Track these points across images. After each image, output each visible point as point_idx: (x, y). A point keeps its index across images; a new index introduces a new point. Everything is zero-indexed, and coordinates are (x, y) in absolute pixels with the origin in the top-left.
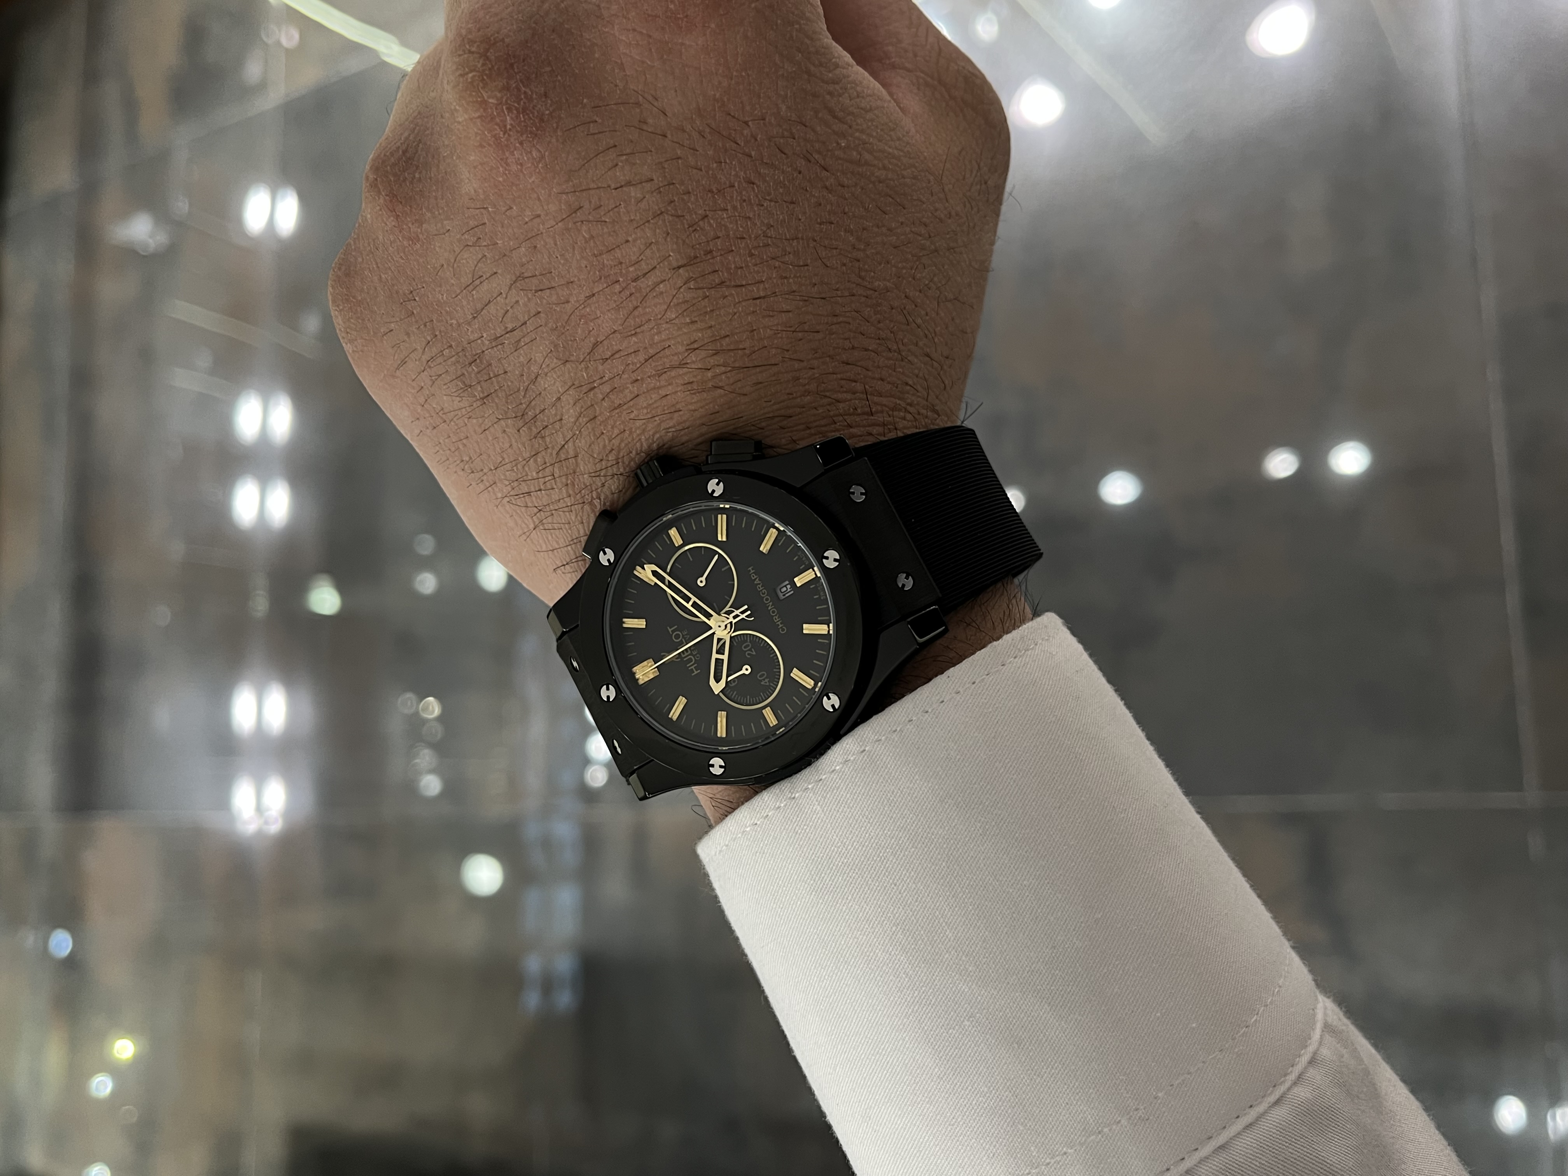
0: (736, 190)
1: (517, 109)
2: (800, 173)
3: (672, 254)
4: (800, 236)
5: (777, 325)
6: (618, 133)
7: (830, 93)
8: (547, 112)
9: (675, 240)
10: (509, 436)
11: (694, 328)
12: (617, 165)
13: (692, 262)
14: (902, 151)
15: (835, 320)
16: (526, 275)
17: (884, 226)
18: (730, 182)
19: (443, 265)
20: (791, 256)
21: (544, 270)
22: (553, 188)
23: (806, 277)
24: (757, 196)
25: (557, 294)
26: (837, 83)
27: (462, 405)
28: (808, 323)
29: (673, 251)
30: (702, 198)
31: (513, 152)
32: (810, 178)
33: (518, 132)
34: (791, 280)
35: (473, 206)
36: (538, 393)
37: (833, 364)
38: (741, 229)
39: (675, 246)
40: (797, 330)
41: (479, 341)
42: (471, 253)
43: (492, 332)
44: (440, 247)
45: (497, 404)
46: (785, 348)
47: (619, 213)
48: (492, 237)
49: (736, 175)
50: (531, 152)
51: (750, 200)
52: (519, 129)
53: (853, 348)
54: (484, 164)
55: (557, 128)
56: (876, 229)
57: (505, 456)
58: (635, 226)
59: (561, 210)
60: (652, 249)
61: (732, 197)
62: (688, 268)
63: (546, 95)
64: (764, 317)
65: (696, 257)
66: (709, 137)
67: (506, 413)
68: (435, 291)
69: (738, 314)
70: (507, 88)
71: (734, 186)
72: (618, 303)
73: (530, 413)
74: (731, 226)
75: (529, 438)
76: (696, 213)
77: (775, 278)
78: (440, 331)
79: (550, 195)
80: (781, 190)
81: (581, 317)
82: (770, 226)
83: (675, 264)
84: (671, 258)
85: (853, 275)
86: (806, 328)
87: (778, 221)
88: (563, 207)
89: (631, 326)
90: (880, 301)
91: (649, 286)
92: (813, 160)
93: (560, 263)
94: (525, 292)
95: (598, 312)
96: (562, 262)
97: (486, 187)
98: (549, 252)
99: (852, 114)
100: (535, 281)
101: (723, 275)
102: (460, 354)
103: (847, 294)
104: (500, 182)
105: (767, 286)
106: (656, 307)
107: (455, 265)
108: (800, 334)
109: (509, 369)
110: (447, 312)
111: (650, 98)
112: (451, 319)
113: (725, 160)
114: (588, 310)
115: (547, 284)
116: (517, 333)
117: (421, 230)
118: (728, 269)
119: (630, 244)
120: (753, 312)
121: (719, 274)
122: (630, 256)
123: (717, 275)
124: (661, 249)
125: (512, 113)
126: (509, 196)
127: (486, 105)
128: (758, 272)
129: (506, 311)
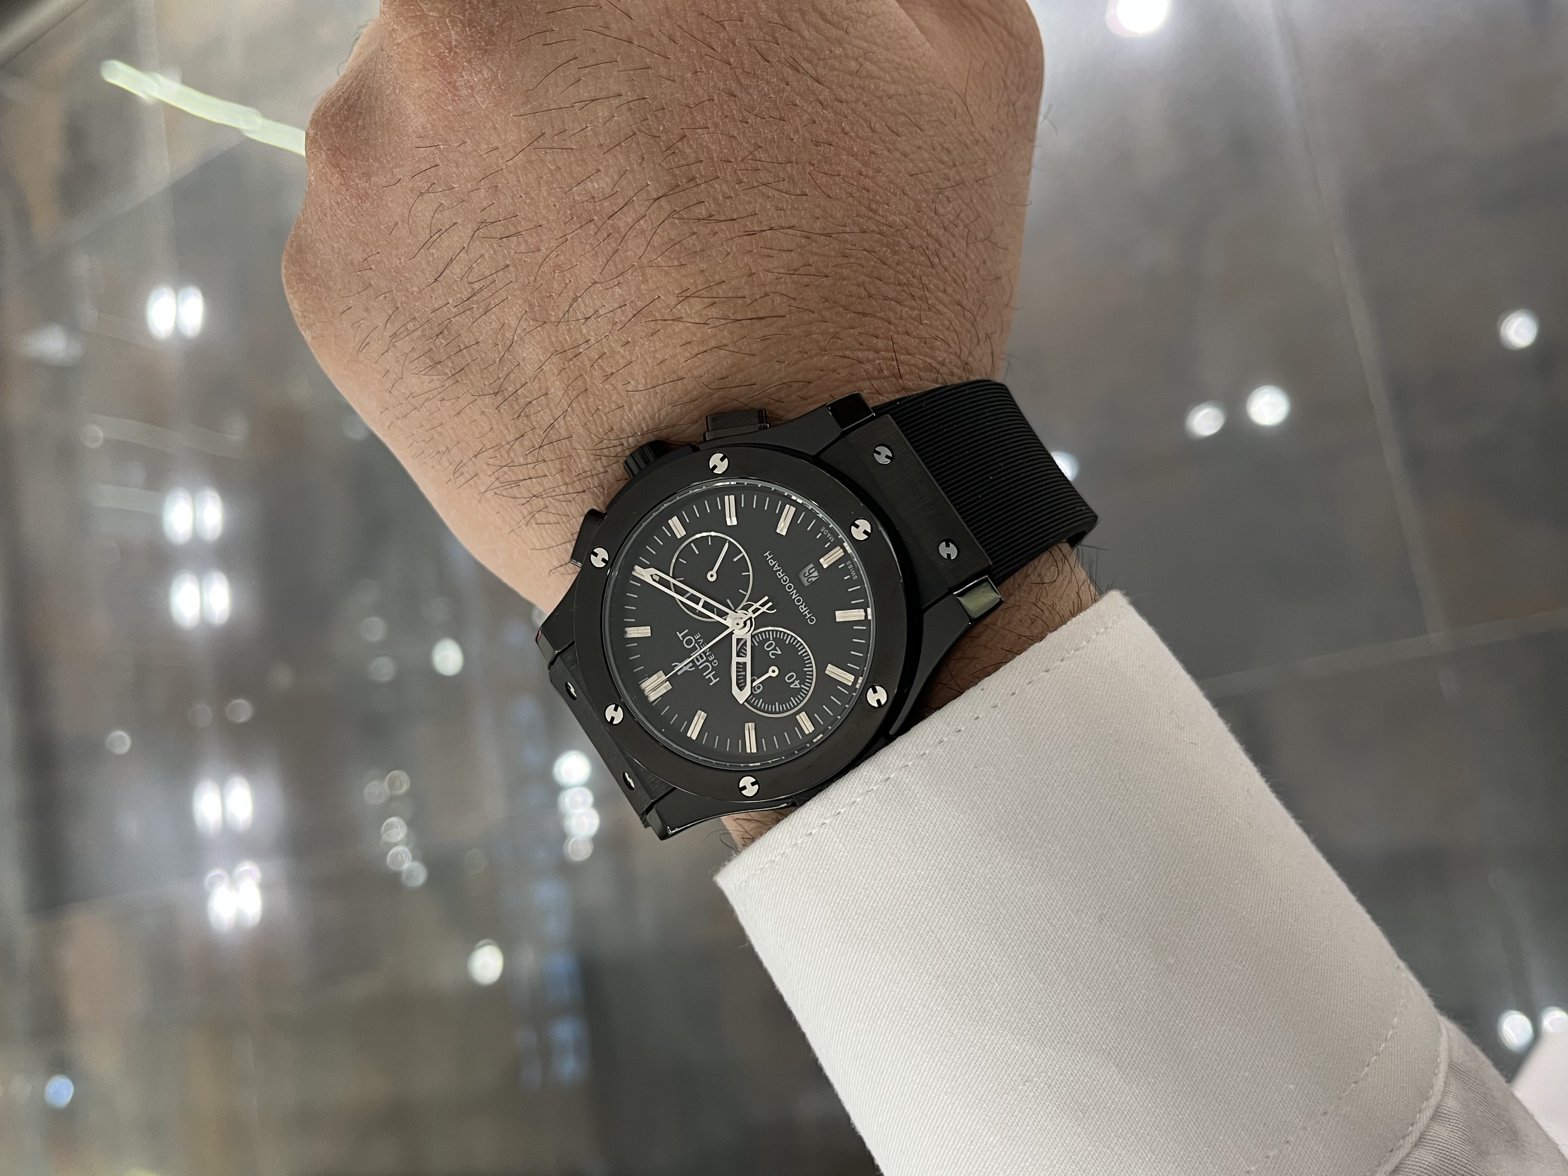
0: (716, 104)
1: (462, 22)
2: (787, 84)
3: (650, 183)
4: (794, 159)
5: (779, 266)
6: (579, 42)
8: (497, 23)
9: (652, 166)
10: (488, 418)
11: (684, 272)
12: (580, 79)
13: (674, 192)
14: (916, 62)
15: (845, 261)
16: (489, 221)
17: (894, 151)
18: (709, 94)
19: (397, 223)
20: (786, 183)
21: (509, 213)
22: (509, 113)
23: (806, 209)
24: (741, 112)
25: (526, 241)
27: (432, 385)
28: (814, 265)
29: (650, 178)
30: (679, 116)
31: (461, 73)
32: (800, 89)
34: (789, 212)
35: (422, 145)
36: (516, 364)
37: (848, 316)
38: (725, 150)
39: (652, 173)
40: (802, 273)
41: (445, 308)
42: (426, 202)
43: (458, 295)
44: (392, 201)
45: (471, 380)
46: (790, 295)
47: (586, 137)
48: (446, 181)
49: (715, 87)
50: (481, 72)
51: (733, 116)
52: (466, 45)
53: (870, 296)
54: (430, 90)
55: (509, 41)
56: (886, 154)
57: (486, 442)
58: (606, 151)
59: (521, 138)
60: (627, 178)
61: (712, 113)
62: (670, 198)
64: (762, 257)
65: (677, 186)
66: (681, 41)
67: (483, 390)
68: (391, 254)
69: (732, 254)
71: (713, 99)
72: (594, 247)
73: (509, 389)
74: (714, 147)
75: (511, 418)
76: (672, 133)
77: (769, 209)
78: (402, 303)
79: (507, 122)
80: (767, 104)
81: (556, 266)
82: (757, 147)
83: (655, 195)
84: (650, 188)
85: (863, 206)
86: (813, 271)
87: (767, 141)
88: (524, 135)
89: (612, 275)
90: (897, 239)
91: (627, 224)
92: (800, 68)
93: (525, 202)
94: (489, 242)
95: (574, 260)
96: (528, 201)
97: (435, 120)
98: (513, 192)
99: (850, 18)
100: (498, 227)
101: (710, 206)
102: (426, 326)
103: (856, 229)
104: (449, 111)
105: (761, 219)
106: (637, 247)
107: (411, 221)
108: (806, 279)
109: (481, 338)
110: (407, 279)
112: (412, 287)
113: (701, 68)
114: (562, 258)
115: (513, 230)
116: (485, 293)
117: (370, 185)
118: (715, 200)
119: (602, 174)
120: (749, 252)
121: (705, 205)
122: (603, 188)
123: (703, 207)
124: (638, 177)
125: (457, 26)
126: (462, 127)
127: (427, 20)
128: (749, 202)
129: (471, 268)
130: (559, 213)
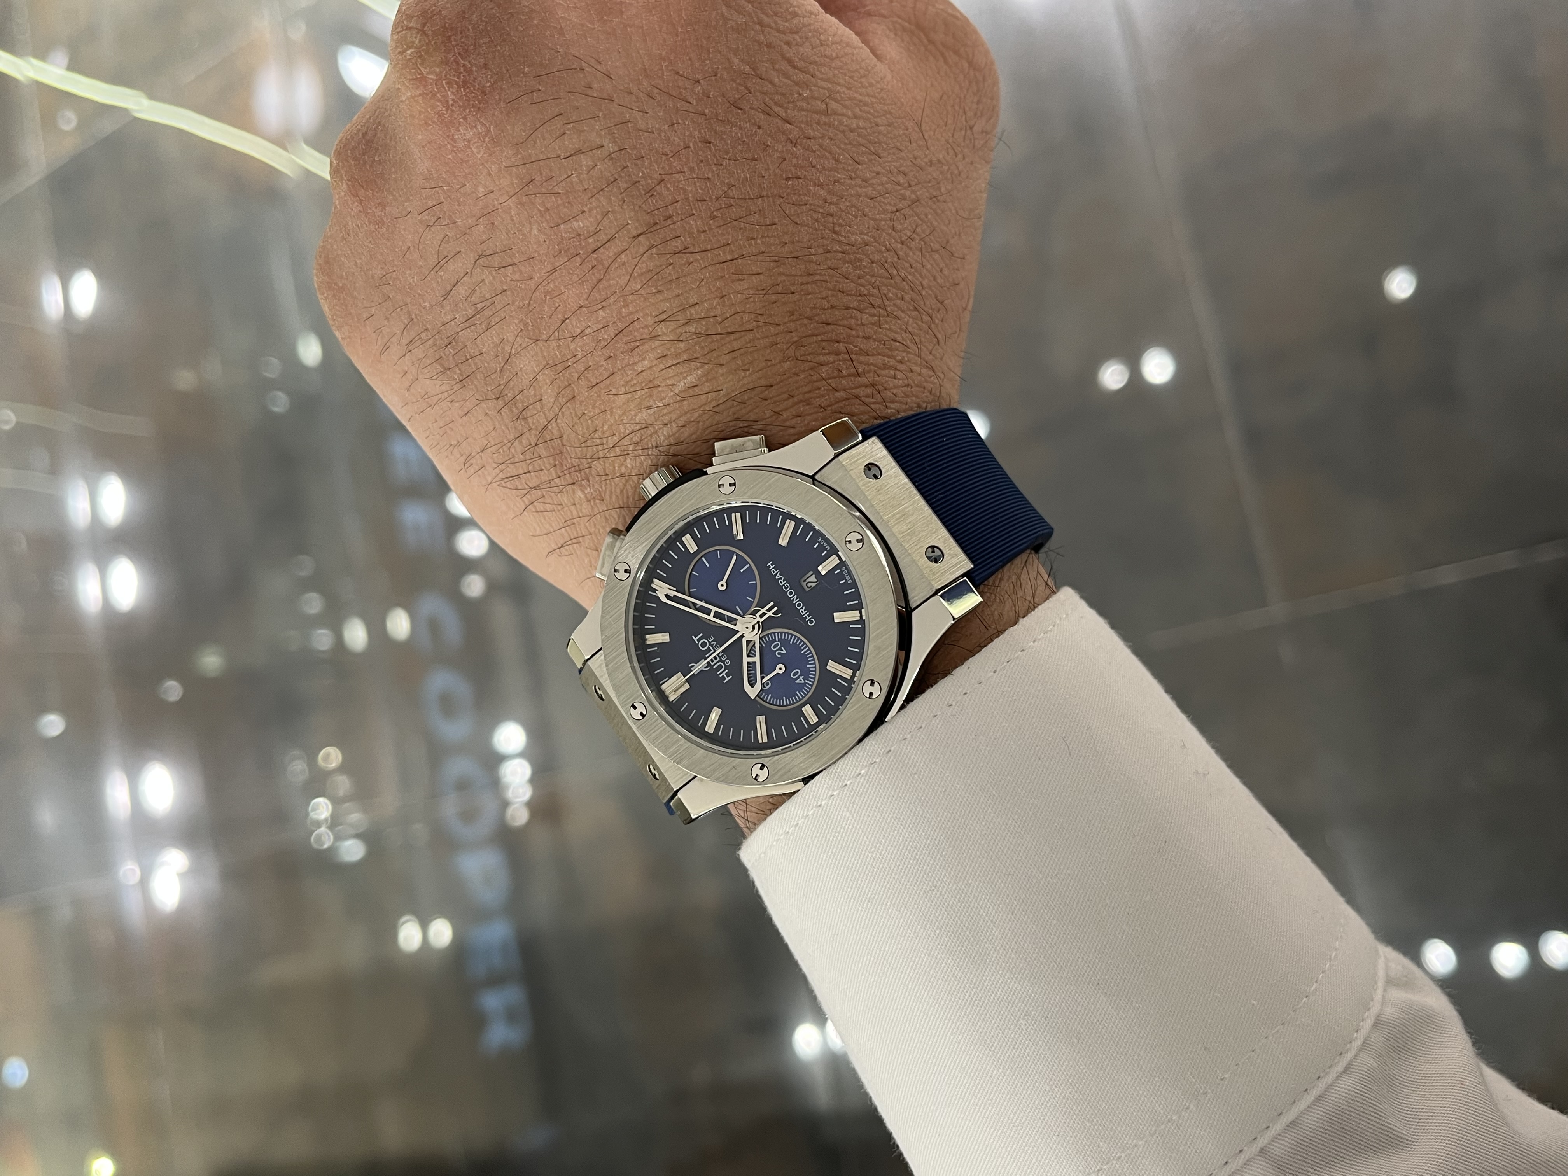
0: (692, 151)
1: (457, 83)
2: (759, 127)
3: (630, 222)
4: (765, 193)
5: (748, 289)
6: (563, 101)
7: (788, 43)
8: (489, 84)
9: (632, 207)
10: (491, 418)
11: (661, 298)
12: (565, 133)
13: (652, 229)
14: (875, 97)
15: (810, 279)
16: (488, 252)
17: (858, 177)
18: (684, 142)
19: (409, 248)
20: (756, 215)
21: (505, 246)
22: (502, 162)
23: (775, 236)
24: (715, 156)
25: (521, 271)
26: (797, 33)
27: (444, 388)
28: (781, 285)
29: (630, 218)
30: (656, 163)
31: (458, 128)
32: (771, 131)
33: (460, 106)
34: (759, 241)
35: (428, 185)
36: (515, 373)
37: (812, 326)
38: (700, 191)
39: (632, 214)
40: (770, 292)
41: (453, 323)
42: (434, 233)
43: (464, 313)
44: (404, 229)
45: (476, 386)
46: (758, 312)
47: (572, 183)
48: (451, 216)
49: (691, 136)
50: (475, 127)
51: (708, 161)
52: (461, 104)
53: (832, 307)
54: (432, 142)
55: (500, 99)
56: (849, 181)
57: (490, 439)
58: (590, 195)
59: (513, 184)
60: (609, 218)
61: (688, 159)
62: (649, 235)
63: (486, 66)
64: (733, 281)
65: (656, 224)
66: (658, 98)
67: (486, 395)
68: (405, 274)
69: (705, 280)
70: (446, 62)
71: (689, 147)
72: (580, 277)
73: (509, 394)
74: (690, 189)
75: (511, 420)
76: (651, 178)
77: (741, 240)
78: (416, 315)
79: (500, 170)
80: (740, 147)
81: (547, 293)
82: (731, 186)
83: (635, 233)
84: (629, 226)
85: (827, 231)
86: (780, 289)
87: (739, 180)
88: (516, 181)
89: (597, 300)
90: (858, 256)
91: (610, 257)
92: (771, 112)
93: (519, 239)
94: (489, 269)
95: (562, 288)
96: (521, 237)
97: (437, 166)
98: (507, 229)
99: (815, 63)
100: (496, 258)
101: (685, 240)
102: (437, 337)
103: (821, 250)
104: (449, 159)
105: (733, 249)
106: (620, 278)
107: (421, 247)
108: (773, 297)
109: (484, 350)
110: (419, 295)
111: (593, 63)
112: (424, 302)
113: (677, 120)
114: (552, 285)
115: (510, 261)
116: (487, 313)
117: (385, 213)
118: (691, 234)
119: (586, 215)
120: (722, 277)
121: (681, 240)
122: (588, 227)
123: (679, 241)
124: (619, 217)
125: (452, 88)
126: (461, 172)
127: (426, 81)
128: (723, 234)
129: (474, 290)
130: (548, 248)
